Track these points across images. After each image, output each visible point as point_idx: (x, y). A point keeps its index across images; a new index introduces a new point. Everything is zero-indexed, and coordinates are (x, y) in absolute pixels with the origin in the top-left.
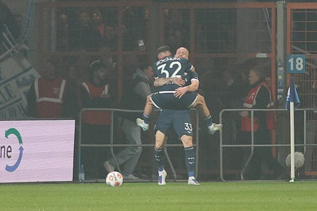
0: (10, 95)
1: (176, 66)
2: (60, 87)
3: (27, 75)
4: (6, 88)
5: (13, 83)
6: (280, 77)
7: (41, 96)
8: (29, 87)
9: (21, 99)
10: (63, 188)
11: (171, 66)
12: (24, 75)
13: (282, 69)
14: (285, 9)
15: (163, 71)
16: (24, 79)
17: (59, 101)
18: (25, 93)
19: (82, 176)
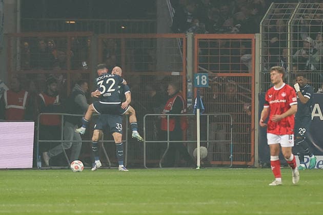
2: (23, 97)
6: (189, 90)
7: (9, 104)
10: (24, 173)
11: (107, 82)
13: (191, 84)
14: (193, 39)
15: (101, 86)
17: (22, 108)
19: (39, 164)
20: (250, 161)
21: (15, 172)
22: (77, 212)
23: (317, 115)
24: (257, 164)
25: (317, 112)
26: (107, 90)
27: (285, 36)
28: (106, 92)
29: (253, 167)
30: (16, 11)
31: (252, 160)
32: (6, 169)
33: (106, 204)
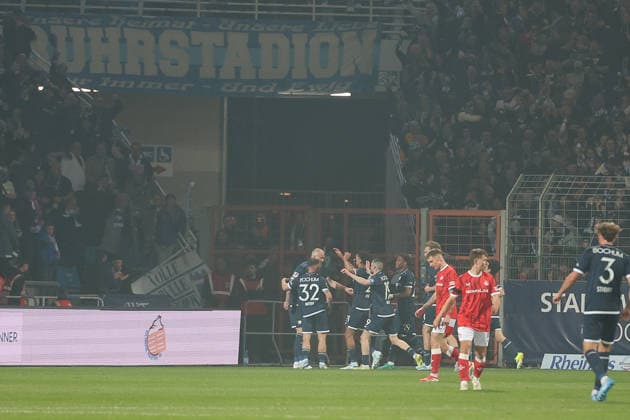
0: (183, 285)
1: (314, 288)
2: (229, 281)
3: (199, 270)
4: (181, 282)
5: (187, 278)
6: (423, 276)
7: (215, 289)
8: (202, 281)
9: (193, 291)
10: (228, 370)
11: (311, 288)
12: (197, 270)
13: (424, 268)
14: (428, 215)
15: (304, 291)
16: (197, 273)
17: (229, 294)
18: (198, 286)
20: (493, 359)
21: (217, 370)
22: (289, 416)
23: (572, 307)
24: (500, 364)
25: (571, 303)
26: (310, 297)
27: (535, 214)
28: (309, 300)
29: (496, 366)
30: (220, 180)
31: (496, 358)
32: (207, 366)
33: (323, 408)
